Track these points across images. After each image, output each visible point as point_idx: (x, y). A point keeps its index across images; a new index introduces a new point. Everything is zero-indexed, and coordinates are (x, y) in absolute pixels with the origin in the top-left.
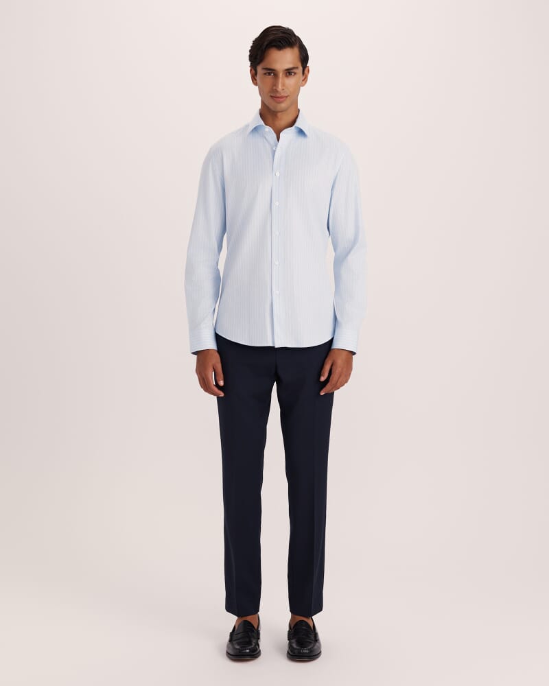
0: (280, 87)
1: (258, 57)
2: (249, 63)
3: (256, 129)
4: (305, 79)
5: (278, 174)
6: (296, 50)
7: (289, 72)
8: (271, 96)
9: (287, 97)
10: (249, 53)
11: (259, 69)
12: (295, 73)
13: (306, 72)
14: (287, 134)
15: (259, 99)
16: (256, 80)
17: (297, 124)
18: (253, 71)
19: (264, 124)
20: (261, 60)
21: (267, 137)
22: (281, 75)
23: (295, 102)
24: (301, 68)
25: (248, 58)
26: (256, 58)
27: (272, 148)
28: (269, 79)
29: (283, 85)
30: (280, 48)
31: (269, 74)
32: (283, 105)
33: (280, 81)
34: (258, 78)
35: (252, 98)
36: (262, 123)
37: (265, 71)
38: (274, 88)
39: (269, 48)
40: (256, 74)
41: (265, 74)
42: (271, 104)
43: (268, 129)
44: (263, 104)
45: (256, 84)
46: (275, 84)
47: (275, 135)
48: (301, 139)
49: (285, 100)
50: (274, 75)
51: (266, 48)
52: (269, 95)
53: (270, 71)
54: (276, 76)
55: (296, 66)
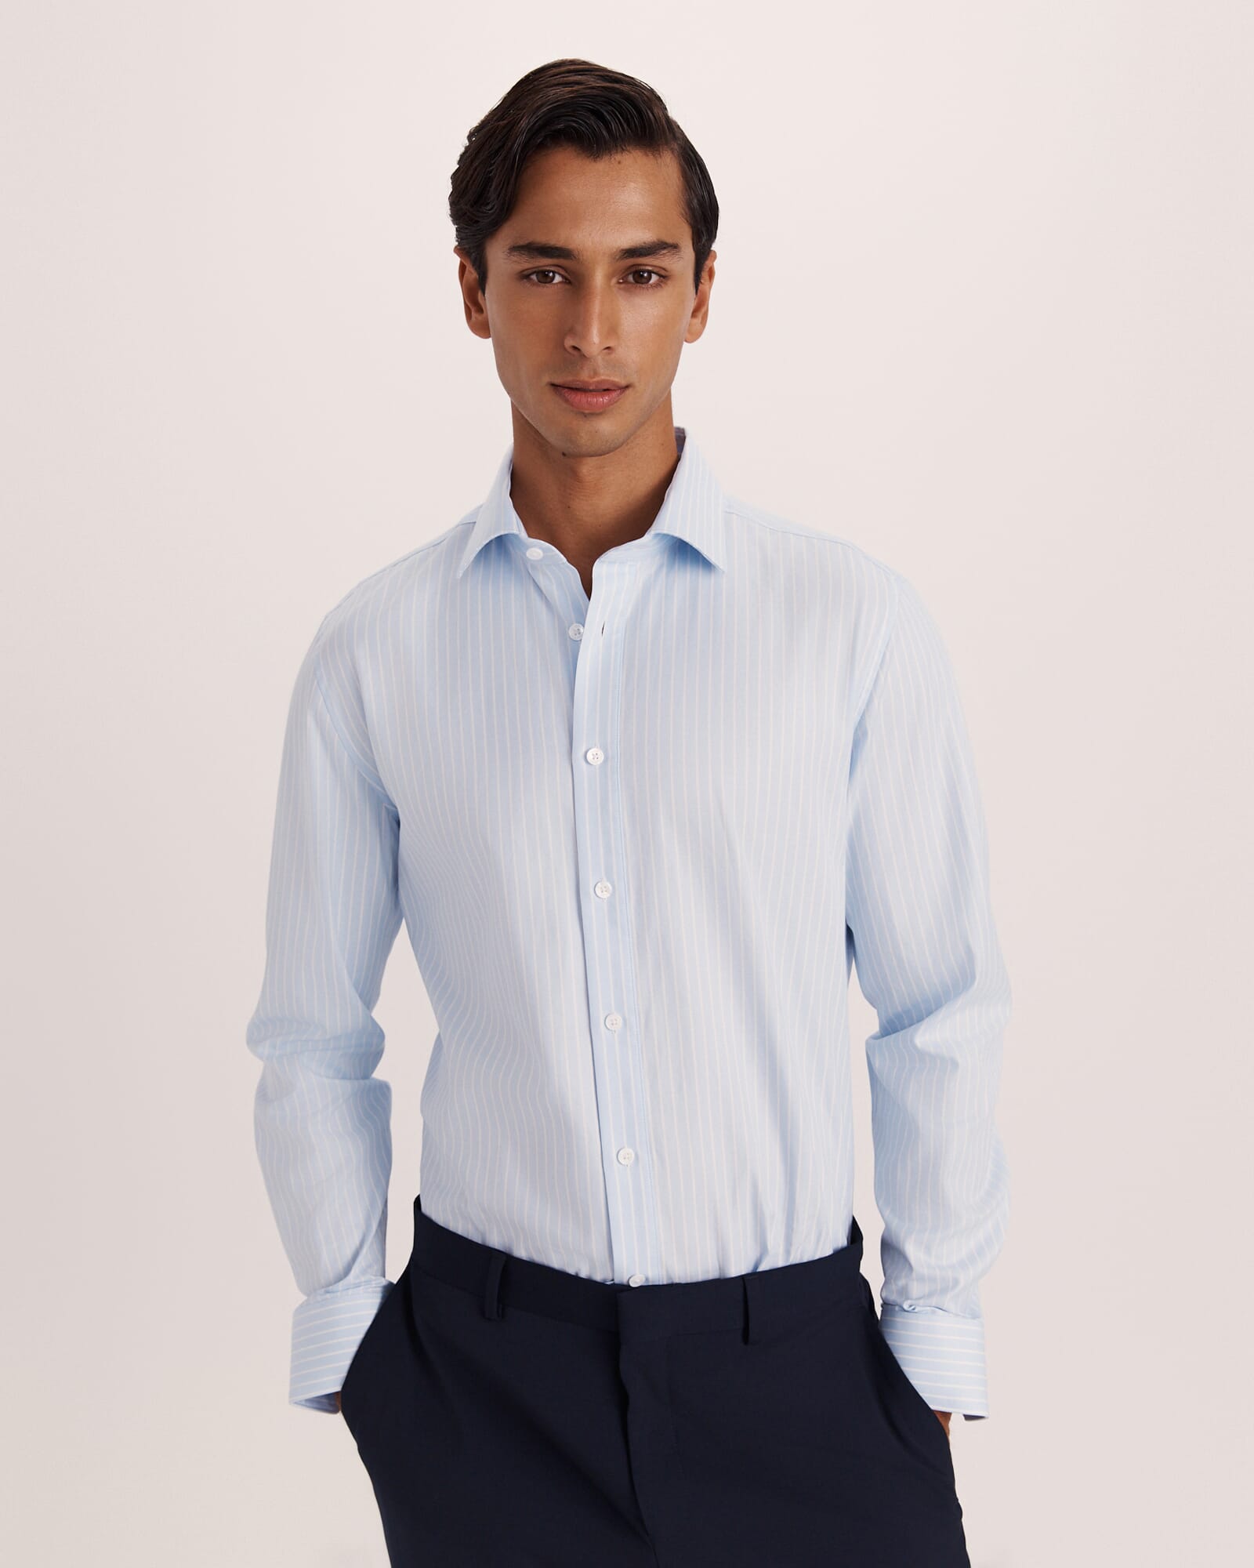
0: (595, 339)
1: (492, 194)
2: (448, 233)
4: (701, 309)
5: (596, 755)
6: (668, 166)
7: (636, 270)
8: (554, 386)
9: (624, 389)
10: (448, 189)
11: (499, 257)
12: (664, 277)
13: (705, 275)
14: (626, 567)
15: (501, 406)
16: (480, 310)
17: (671, 520)
18: (472, 274)
19: (523, 534)
20: (507, 210)
21: (542, 582)
22: (599, 277)
24: (688, 253)
25: (445, 208)
26: (480, 200)
28: (543, 302)
29: (612, 329)
31: (544, 277)
32: (607, 427)
33: (596, 306)
34: (490, 299)
36: (514, 525)
37: (526, 263)
38: (569, 342)
39: (541, 146)
40: (484, 282)
41: (524, 276)
42: (553, 420)
43: (538, 550)
44: (524, 428)
45: (480, 326)
46: (572, 326)
47: (574, 574)
48: (686, 577)
49: (611, 403)
50: (567, 281)
51: (526, 146)
52: (546, 379)
53: (544, 262)
54: (576, 282)
55: (669, 241)
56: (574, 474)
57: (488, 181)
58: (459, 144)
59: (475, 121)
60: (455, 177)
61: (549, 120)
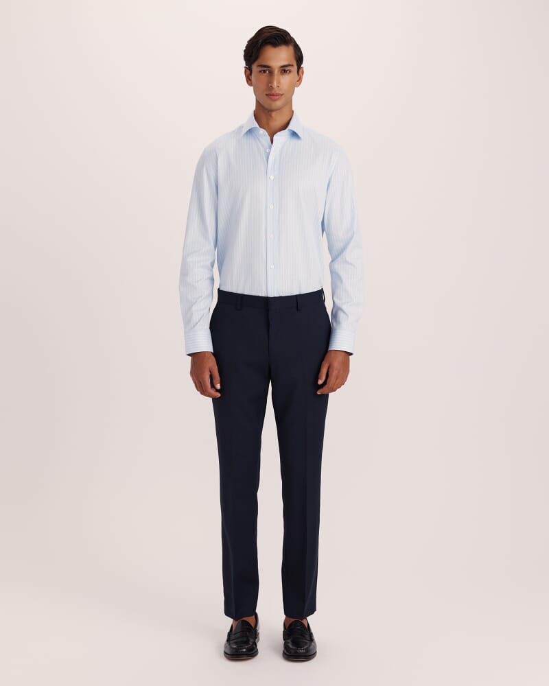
0: (275, 84)
1: (254, 54)
2: (243, 63)
3: (250, 131)
4: (300, 80)
5: (272, 177)
6: (291, 48)
7: (284, 70)
8: (267, 95)
9: (282, 95)
10: (243, 53)
11: (255, 68)
12: (290, 72)
13: (300, 73)
14: (281, 137)
16: (250, 80)
17: (291, 127)
18: (248, 72)
19: (258, 126)
20: (256, 58)
21: (261, 139)
22: (276, 72)
23: (290, 102)
24: (296, 67)
25: (243, 58)
26: (251, 56)
27: (266, 152)
28: (264, 77)
29: (279, 82)
30: (275, 45)
31: (264, 71)
32: (278, 103)
33: (276, 78)
34: (253, 78)
35: (247, 98)
36: (256, 125)
37: (261, 69)
38: (270, 85)
39: (264, 45)
40: (251, 74)
41: (260, 72)
42: (266, 102)
43: (262, 131)
44: (258, 103)
46: (270, 82)
47: (269, 138)
48: (295, 141)
49: (279, 98)
50: (269, 72)
51: (261, 45)
52: (266, 93)
53: (265, 69)
54: (271, 73)
55: (291, 63)
56: (271, 116)
57: (253, 52)
58: (245, 44)
59: (249, 39)
60: (245, 51)
61: (266, 40)
